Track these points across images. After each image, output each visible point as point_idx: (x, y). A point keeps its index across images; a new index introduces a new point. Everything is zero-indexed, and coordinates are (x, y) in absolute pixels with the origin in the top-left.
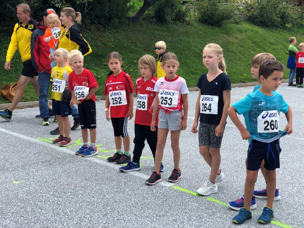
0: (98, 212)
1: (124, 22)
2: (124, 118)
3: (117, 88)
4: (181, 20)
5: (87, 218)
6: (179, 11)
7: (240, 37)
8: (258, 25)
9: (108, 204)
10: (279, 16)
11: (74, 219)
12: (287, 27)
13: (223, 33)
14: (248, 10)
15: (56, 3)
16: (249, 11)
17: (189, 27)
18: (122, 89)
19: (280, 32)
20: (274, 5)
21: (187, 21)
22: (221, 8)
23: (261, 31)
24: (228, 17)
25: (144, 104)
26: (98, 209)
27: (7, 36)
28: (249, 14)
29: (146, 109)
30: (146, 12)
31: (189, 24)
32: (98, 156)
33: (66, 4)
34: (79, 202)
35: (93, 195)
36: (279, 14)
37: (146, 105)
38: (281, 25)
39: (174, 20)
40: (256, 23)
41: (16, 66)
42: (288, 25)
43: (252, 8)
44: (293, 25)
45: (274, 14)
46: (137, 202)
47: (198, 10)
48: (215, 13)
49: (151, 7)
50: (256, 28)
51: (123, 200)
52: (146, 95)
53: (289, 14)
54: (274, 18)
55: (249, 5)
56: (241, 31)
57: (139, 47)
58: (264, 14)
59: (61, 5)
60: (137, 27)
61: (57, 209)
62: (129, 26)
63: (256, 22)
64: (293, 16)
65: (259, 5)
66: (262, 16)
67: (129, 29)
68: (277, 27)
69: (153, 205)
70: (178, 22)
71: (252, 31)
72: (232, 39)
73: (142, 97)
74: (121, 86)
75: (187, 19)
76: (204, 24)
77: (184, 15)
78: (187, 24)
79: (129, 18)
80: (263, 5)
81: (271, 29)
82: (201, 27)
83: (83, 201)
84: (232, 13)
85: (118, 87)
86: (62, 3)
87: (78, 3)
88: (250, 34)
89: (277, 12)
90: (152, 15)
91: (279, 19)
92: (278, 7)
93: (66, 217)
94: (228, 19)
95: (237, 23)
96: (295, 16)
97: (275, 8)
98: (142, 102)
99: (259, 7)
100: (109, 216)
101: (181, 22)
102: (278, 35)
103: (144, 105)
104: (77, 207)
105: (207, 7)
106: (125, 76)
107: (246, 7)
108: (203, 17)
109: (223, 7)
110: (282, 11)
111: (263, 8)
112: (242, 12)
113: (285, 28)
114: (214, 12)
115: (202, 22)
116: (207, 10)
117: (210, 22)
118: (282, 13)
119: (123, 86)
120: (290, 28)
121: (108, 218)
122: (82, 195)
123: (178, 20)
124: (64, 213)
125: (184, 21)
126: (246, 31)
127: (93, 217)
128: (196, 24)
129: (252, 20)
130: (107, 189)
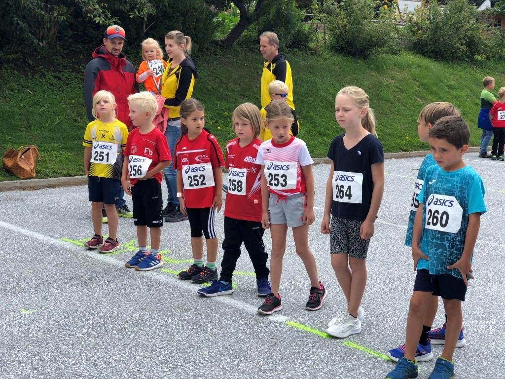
0: (162, 363)
1: (207, 49)
2: (209, 208)
3: (197, 159)
4: (302, 47)
5: (144, 373)
6: (299, 31)
7: (398, 75)
8: (430, 57)
9: (179, 350)
10: (464, 42)
11: (121, 374)
12: (476, 61)
13: (371, 69)
14: (412, 31)
15: (95, 17)
16: (414, 33)
17: (315, 58)
18: (205, 161)
19: (465, 68)
20: (456, 23)
21: (312, 49)
22: (368, 28)
23: (434, 66)
24: (380, 43)
25: (240, 184)
26: (161, 358)
27: (14, 69)
28: (415, 39)
29: (243, 193)
30: (243, 33)
31: (314, 53)
32: (163, 270)
33: (112, 17)
34: (131, 345)
35: (154, 334)
36: (464, 39)
37: (244, 186)
38: (468, 57)
39: (290, 47)
40: (426, 54)
41: (28, 119)
42: (478, 58)
43: (419, 29)
44: (488, 58)
45: (455, 40)
46: (226, 348)
47: (331, 31)
48: (358, 36)
49: (252, 25)
50: (425, 62)
51: (203, 343)
52: (244, 170)
53: (480, 38)
54: (455, 46)
55: (415, 23)
56: (401, 67)
57: (233, 91)
58: (439, 39)
59: (103, 19)
60: (230, 58)
61: (94, 356)
62: (216, 55)
63: (427, 52)
64: (487, 42)
65: (431, 23)
66: (436, 42)
67: (216, 60)
68: (460, 59)
69: (254, 352)
70: (296, 50)
71: (419, 66)
72: (386, 80)
73: (237, 173)
74: (204, 156)
75: (312, 45)
76: (340, 53)
77: (307, 38)
78: (312, 54)
79: (216, 43)
80: (437, 24)
81: (451, 63)
82: (334, 58)
83: (138, 345)
84: (386, 36)
85: (199, 158)
86: (106, 16)
87: (132, 16)
88: (416, 71)
89: (461, 36)
90: (253, 38)
91: (464, 48)
92: (462, 27)
93: (109, 370)
94: (380, 46)
95: (394, 53)
96: (490, 43)
97: (458, 29)
98: (237, 182)
99: (431, 27)
100: (180, 371)
101: (300, 50)
102: (462, 74)
103: (240, 186)
104: (127, 354)
105: (345, 26)
106: (209, 139)
107: (410, 27)
108: (337, 42)
109: (371, 26)
110: (468, 34)
111: (437, 28)
112: (403, 35)
113: (474, 62)
114: (356, 34)
115: (337, 51)
116: (345, 31)
117: (350, 50)
118: (469, 38)
119: (207, 156)
120: (481, 62)
122: (136, 335)
123: (296, 47)
124: (105, 363)
125: (306, 48)
126: (409, 66)
127: (153, 371)
128: (326, 54)
129: (419, 48)
130: (177, 325)
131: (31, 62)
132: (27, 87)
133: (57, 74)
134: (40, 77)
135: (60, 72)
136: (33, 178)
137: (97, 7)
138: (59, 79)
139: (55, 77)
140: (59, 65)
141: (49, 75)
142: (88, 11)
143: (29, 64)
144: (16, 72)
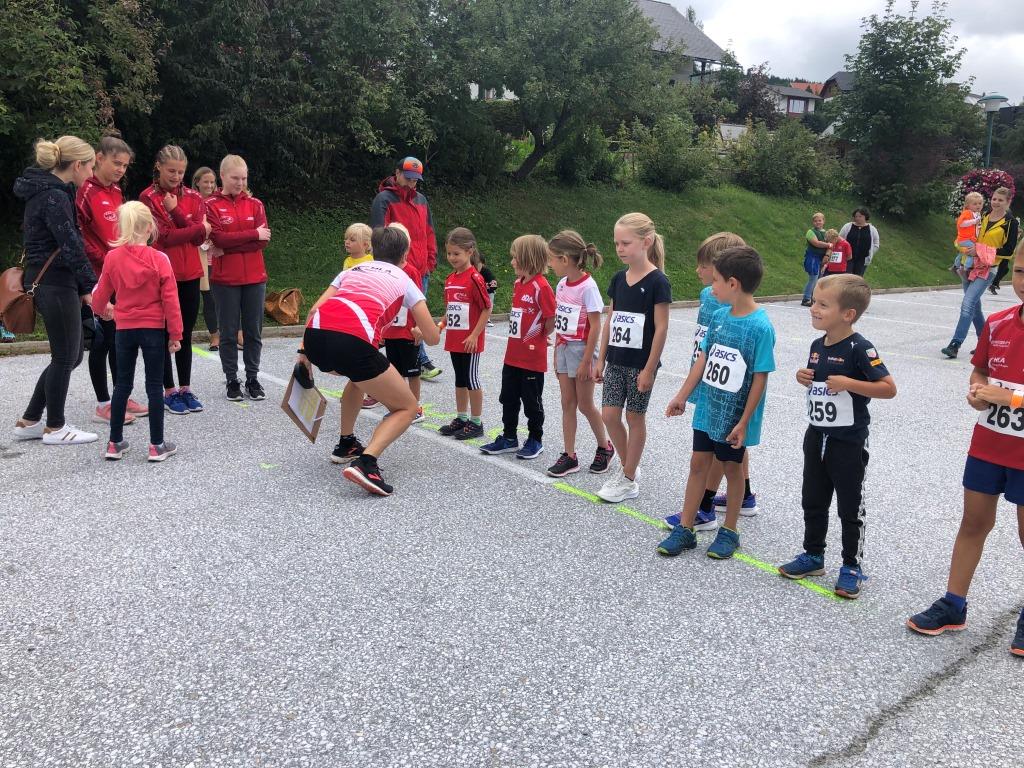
3: (455, 296)
15: (369, 144)
25: (515, 325)
27: (281, 205)
29: (518, 336)
32: (424, 425)
33: (387, 145)
35: (403, 494)
37: (519, 328)
41: (294, 260)
52: (520, 310)
74: (462, 295)
85: (458, 296)
86: (381, 144)
98: (513, 323)
100: (425, 533)
103: (515, 328)
119: (466, 295)
121: (423, 538)
130: (431, 484)
131: (300, 197)
132: (295, 225)
133: (329, 211)
134: (309, 213)
135: (331, 208)
136: (296, 324)
137: (371, 133)
138: (330, 215)
139: (325, 214)
140: (330, 200)
141: (319, 211)
142: (361, 139)
143: (297, 199)
144: (283, 208)
